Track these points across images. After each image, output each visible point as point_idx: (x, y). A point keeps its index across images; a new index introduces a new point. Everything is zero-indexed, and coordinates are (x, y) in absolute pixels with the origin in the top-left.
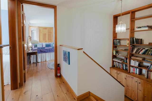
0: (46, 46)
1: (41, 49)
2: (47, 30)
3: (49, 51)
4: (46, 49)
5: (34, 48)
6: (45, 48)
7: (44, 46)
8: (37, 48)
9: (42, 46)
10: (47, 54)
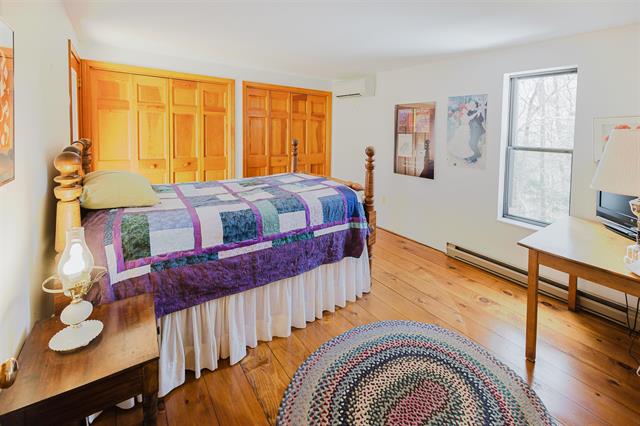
0: (226, 238)
1: (187, 270)
2: (197, 94)
3: (253, 275)
4: (229, 264)
5: (120, 270)
6: (222, 255)
7: (213, 237)
8: (147, 269)
9: (198, 241)
10: (235, 303)
